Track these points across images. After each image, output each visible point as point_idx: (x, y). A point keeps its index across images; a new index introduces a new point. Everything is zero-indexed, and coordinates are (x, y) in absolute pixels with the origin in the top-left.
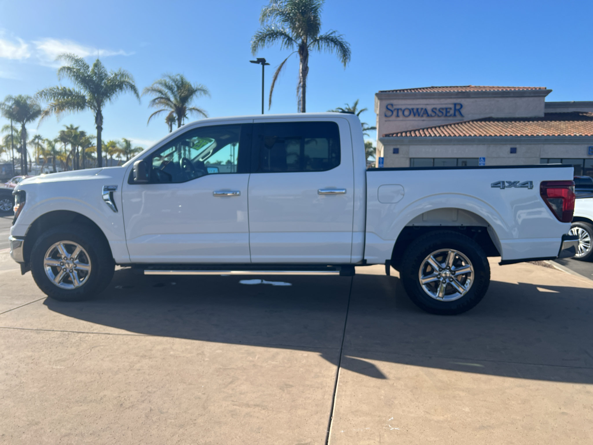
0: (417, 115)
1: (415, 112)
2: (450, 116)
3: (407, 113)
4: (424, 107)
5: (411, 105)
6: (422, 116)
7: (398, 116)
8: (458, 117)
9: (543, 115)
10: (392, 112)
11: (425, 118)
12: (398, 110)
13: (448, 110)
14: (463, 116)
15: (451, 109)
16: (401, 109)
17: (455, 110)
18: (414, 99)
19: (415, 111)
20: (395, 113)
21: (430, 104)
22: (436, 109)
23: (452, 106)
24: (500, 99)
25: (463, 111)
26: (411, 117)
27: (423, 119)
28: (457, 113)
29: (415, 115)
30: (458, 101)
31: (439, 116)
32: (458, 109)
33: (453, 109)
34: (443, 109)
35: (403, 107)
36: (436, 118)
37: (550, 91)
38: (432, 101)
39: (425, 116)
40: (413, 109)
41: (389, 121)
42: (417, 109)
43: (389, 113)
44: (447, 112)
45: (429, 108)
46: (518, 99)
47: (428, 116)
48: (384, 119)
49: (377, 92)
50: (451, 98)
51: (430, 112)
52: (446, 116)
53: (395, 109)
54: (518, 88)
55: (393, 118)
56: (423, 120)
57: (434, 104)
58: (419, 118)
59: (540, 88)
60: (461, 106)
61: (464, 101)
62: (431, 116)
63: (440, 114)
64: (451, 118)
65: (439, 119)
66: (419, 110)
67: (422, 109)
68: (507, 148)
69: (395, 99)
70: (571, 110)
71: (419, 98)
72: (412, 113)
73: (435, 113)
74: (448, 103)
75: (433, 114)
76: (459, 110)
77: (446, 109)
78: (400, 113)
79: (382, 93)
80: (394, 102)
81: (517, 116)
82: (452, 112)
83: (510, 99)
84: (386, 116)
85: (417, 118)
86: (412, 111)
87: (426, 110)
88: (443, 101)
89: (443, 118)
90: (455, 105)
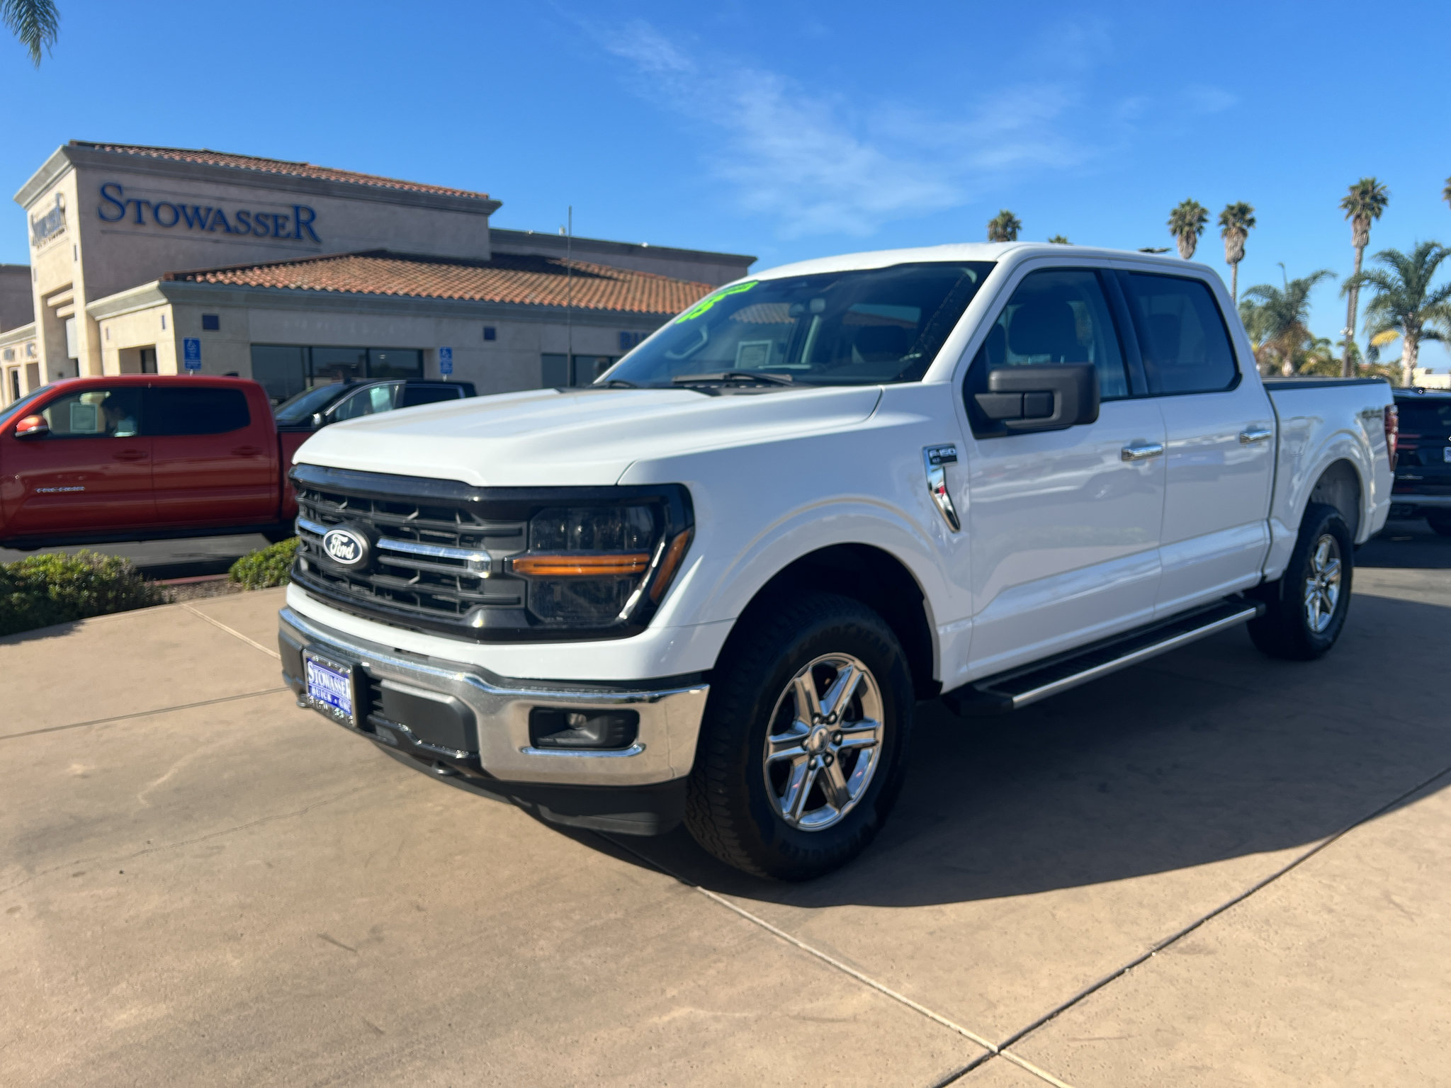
0: (196, 226)
1: (193, 217)
2: (288, 236)
3: (165, 215)
4: (215, 205)
5: (174, 194)
6: (212, 229)
7: (139, 221)
8: (307, 242)
9: (486, 256)
10: (122, 208)
11: (219, 234)
12: (139, 204)
13: (280, 221)
14: (320, 242)
15: (286, 218)
16: (148, 203)
17: (298, 222)
18: (183, 178)
19: (189, 212)
20: (130, 211)
21: (233, 200)
22: (248, 214)
23: (289, 212)
24: (399, 209)
25: (317, 227)
26: (181, 229)
27: (214, 236)
28: (303, 232)
29: (190, 225)
30: (303, 200)
31: (256, 234)
32: (304, 223)
33: (292, 218)
34: (266, 216)
35: (154, 200)
36: (250, 239)
37: (496, 205)
38: (233, 192)
39: (220, 229)
40: (183, 207)
41: (113, 232)
42: (197, 209)
43: (113, 211)
44: (277, 227)
45: (229, 210)
46: (436, 215)
47: (228, 230)
48: (97, 225)
49: (67, 144)
50: (284, 190)
51: (232, 221)
52: (276, 235)
53: (129, 201)
54: (426, 187)
55: (126, 224)
56: (217, 242)
57: (241, 201)
58: (204, 234)
59: (477, 196)
60: (313, 215)
61: (319, 204)
62: (237, 232)
63: (260, 230)
64: (288, 243)
65: (258, 241)
66: (202, 213)
67: (209, 210)
68: (477, 328)
69: (127, 171)
70: (528, 250)
71: (197, 179)
72: (182, 219)
73: (248, 224)
74: (277, 202)
75: (242, 228)
76: (308, 224)
77: (276, 217)
78: (147, 214)
79: (82, 148)
80: (125, 180)
81: (438, 252)
82: (290, 226)
83: (420, 212)
84: (102, 217)
85: (196, 233)
86: (180, 211)
87: (220, 212)
88: (263, 195)
89: (267, 240)
90: (297, 209)
